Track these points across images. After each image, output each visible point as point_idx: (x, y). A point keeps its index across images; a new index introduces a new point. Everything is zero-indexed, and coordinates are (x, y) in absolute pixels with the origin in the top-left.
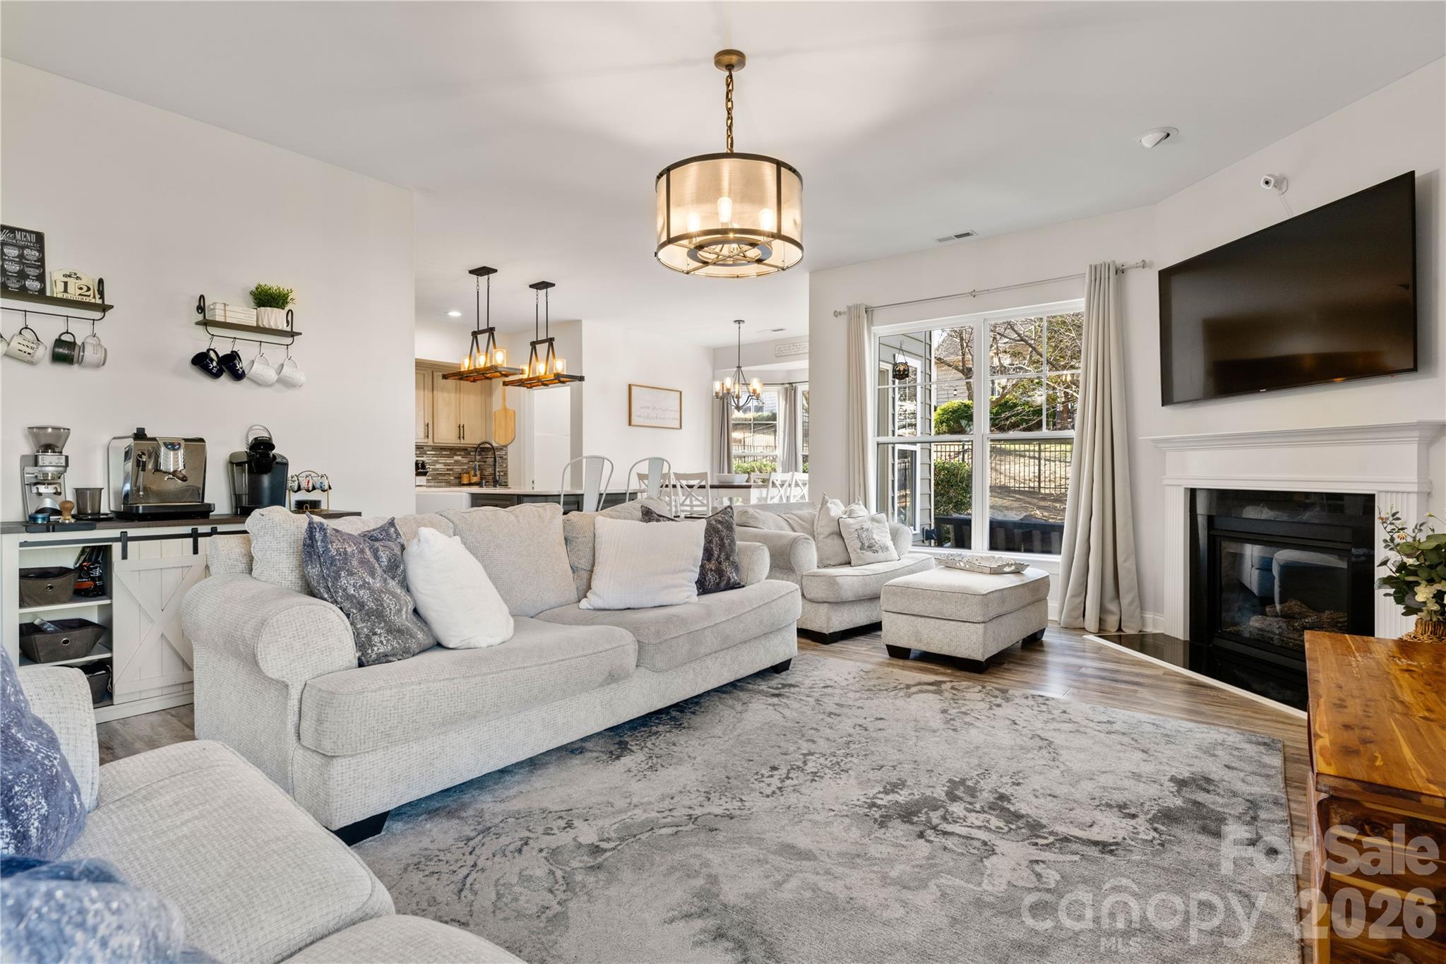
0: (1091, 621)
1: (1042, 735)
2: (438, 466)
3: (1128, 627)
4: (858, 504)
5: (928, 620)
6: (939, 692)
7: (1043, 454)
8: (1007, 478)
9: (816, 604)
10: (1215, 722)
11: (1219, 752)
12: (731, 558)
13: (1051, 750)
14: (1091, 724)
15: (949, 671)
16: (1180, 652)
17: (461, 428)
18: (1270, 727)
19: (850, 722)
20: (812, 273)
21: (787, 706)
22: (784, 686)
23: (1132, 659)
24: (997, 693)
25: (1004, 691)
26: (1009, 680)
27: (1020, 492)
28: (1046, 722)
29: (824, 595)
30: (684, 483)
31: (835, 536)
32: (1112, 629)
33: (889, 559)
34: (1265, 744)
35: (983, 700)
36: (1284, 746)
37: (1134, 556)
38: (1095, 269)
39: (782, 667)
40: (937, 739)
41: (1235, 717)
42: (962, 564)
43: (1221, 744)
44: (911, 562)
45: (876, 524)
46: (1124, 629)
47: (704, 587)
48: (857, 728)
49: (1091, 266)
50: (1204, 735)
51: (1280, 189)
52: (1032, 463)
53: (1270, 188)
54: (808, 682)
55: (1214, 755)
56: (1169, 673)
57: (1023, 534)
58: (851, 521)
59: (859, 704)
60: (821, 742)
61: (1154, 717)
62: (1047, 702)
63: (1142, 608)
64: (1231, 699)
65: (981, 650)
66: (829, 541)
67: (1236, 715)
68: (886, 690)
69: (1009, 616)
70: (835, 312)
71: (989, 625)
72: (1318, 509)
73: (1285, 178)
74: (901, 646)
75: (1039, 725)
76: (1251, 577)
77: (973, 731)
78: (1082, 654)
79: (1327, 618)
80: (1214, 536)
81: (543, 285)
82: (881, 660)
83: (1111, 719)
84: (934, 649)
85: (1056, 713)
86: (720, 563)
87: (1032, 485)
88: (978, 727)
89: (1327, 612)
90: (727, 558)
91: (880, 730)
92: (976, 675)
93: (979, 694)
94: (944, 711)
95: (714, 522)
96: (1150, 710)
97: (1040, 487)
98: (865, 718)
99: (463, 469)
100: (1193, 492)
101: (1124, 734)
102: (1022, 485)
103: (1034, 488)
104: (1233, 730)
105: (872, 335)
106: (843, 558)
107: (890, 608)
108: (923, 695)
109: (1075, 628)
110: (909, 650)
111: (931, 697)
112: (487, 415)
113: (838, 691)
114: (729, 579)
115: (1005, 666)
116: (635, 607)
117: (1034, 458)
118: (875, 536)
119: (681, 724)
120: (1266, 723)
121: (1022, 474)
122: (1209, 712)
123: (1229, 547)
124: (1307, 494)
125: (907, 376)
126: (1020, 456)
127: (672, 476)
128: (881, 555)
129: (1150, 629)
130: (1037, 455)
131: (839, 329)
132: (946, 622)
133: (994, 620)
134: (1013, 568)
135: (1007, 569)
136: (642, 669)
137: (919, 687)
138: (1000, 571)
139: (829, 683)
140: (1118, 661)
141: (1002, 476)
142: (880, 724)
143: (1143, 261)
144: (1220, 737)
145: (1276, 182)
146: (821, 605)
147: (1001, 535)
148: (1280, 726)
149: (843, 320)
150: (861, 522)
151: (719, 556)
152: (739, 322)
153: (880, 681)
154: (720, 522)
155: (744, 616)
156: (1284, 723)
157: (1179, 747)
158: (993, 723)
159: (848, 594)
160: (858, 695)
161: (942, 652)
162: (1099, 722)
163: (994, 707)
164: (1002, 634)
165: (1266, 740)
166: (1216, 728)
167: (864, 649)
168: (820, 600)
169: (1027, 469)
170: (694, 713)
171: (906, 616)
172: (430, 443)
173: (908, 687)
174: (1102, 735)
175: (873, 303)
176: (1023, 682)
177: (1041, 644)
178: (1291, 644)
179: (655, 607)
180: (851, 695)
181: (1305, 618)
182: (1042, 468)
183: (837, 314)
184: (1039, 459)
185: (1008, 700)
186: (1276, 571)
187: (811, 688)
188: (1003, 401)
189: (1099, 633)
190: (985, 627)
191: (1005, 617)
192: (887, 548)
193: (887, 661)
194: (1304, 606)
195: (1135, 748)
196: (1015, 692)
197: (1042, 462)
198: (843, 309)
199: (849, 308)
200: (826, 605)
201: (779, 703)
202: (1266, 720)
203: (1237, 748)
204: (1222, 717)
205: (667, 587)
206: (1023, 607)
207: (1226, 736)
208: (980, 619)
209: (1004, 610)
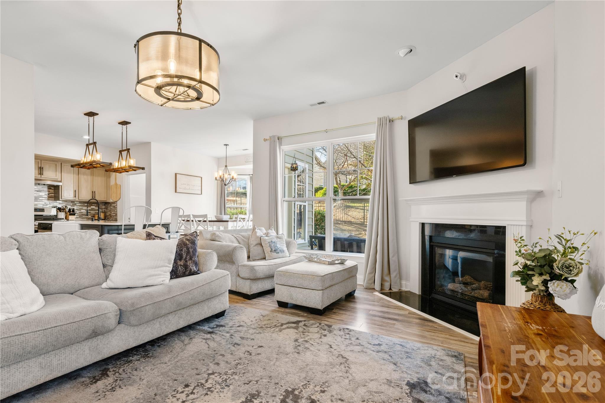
0: (377, 286)
1: (343, 355)
2: (82, 211)
3: (394, 288)
4: (272, 230)
5: (296, 288)
6: (296, 328)
7: (365, 208)
8: (351, 218)
9: (245, 280)
10: (431, 342)
11: (433, 363)
12: (193, 259)
13: (347, 365)
14: (370, 346)
15: (306, 314)
16: (417, 302)
17: (93, 193)
18: (458, 345)
19: (243, 349)
20: (254, 121)
21: (214, 340)
22: (218, 326)
23: (395, 305)
24: (326, 327)
25: (329, 326)
26: (333, 320)
27: (356, 224)
28: (347, 346)
29: (248, 276)
30: (197, 219)
31: (259, 246)
32: (387, 290)
33: (284, 256)
34: (455, 356)
35: (318, 332)
36: (465, 357)
37: (397, 255)
38: (380, 119)
39: (221, 314)
40: (287, 360)
41: (440, 339)
42: (316, 260)
43: (434, 357)
44: (295, 258)
45: (279, 239)
46: (392, 289)
47: (175, 274)
48: (246, 353)
49: (378, 118)
50: (426, 351)
51: (463, 80)
52: (361, 212)
53: (458, 79)
54: (231, 324)
55: (430, 365)
56: (411, 313)
57: (349, 243)
58: (267, 238)
59: (252, 337)
60: (222, 364)
61: (401, 340)
62: (350, 333)
63: (400, 278)
64: (440, 328)
65: (321, 304)
66: (256, 248)
67: (441, 337)
68: (270, 327)
69: (336, 286)
70: (264, 139)
71: (325, 291)
72: (476, 231)
73: (465, 75)
74: (284, 301)
75: (343, 347)
76: (449, 263)
77: (308, 353)
78: (373, 303)
79: (483, 285)
80: (432, 245)
81: (124, 123)
82: (274, 308)
83: (380, 343)
84: (299, 303)
85: (353, 339)
86: (186, 261)
87: (361, 221)
88: (311, 351)
89: (483, 282)
90: (191, 259)
91: (258, 354)
92: (319, 316)
93: (317, 329)
94: (296, 340)
95: (185, 240)
96: (400, 335)
97: (364, 222)
98: (253, 346)
99: (96, 212)
100: (423, 225)
101: (386, 352)
102: (357, 221)
103: (362, 222)
104: (440, 347)
105: (281, 151)
106: (262, 257)
107: (278, 282)
108: (289, 330)
109: (370, 289)
110: (287, 303)
111: (292, 330)
112: (108, 187)
113: (245, 329)
114: (191, 270)
115: (334, 311)
116: (132, 287)
117: (362, 209)
118: (278, 245)
119: (148, 355)
120: (455, 342)
121: (357, 216)
122: (429, 336)
123: (438, 251)
124: (471, 226)
125: (297, 169)
126: (356, 208)
127: (191, 216)
128: (280, 255)
129: (404, 289)
130: (363, 208)
131: (265, 147)
132: (305, 289)
133: (328, 289)
134: (340, 261)
135: (336, 262)
136: (122, 325)
137: (287, 325)
138: (333, 263)
139: (242, 324)
140: (388, 307)
141: (349, 217)
142: (260, 350)
143: (401, 116)
144: (433, 352)
145: (461, 76)
146: (247, 280)
147: (339, 244)
148: (463, 344)
149: (268, 143)
150: (271, 239)
151: (186, 258)
152: (226, 145)
153: (269, 322)
154: (188, 240)
155: (192, 291)
156: (464, 342)
157: (413, 360)
158: (320, 348)
159: (260, 275)
160: (254, 331)
161: (303, 305)
162: (374, 345)
163: (323, 337)
164: (332, 295)
165: (456, 354)
166: (432, 346)
167: (268, 302)
168: (247, 278)
169: (359, 214)
170: (159, 346)
171: (285, 287)
172: (77, 200)
173: (282, 325)
174: (374, 353)
175: (281, 135)
176: (340, 320)
177: (354, 298)
178: (467, 298)
179: (143, 287)
180: (251, 331)
181: (472, 285)
182: (365, 213)
183: (265, 140)
184: (364, 210)
185: (330, 332)
186: (459, 261)
187: (231, 327)
188: (350, 185)
189: (381, 291)
190: (323, 292)
191: (334, 286)
192: (284, 251)
193: (277, 309)
194: (472, 279)
195: (390, 362)
196: (335, 327)
197: (365, 211)
198: (268, 138)
199: (270, 137)
200: (249, 280)
201: (210, 337)
202: (456, 340)
203: (442, 360)
204: (435, 339)
205: (151, 276)
206: (344, 281)
207: (436, 352)
208: (320, 288)
209: (333, 283)
